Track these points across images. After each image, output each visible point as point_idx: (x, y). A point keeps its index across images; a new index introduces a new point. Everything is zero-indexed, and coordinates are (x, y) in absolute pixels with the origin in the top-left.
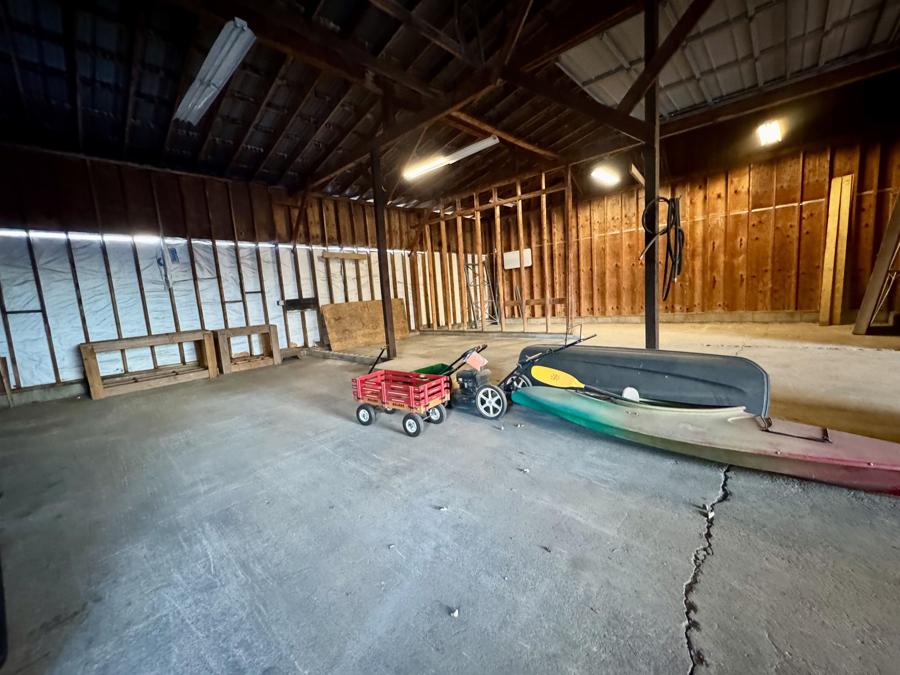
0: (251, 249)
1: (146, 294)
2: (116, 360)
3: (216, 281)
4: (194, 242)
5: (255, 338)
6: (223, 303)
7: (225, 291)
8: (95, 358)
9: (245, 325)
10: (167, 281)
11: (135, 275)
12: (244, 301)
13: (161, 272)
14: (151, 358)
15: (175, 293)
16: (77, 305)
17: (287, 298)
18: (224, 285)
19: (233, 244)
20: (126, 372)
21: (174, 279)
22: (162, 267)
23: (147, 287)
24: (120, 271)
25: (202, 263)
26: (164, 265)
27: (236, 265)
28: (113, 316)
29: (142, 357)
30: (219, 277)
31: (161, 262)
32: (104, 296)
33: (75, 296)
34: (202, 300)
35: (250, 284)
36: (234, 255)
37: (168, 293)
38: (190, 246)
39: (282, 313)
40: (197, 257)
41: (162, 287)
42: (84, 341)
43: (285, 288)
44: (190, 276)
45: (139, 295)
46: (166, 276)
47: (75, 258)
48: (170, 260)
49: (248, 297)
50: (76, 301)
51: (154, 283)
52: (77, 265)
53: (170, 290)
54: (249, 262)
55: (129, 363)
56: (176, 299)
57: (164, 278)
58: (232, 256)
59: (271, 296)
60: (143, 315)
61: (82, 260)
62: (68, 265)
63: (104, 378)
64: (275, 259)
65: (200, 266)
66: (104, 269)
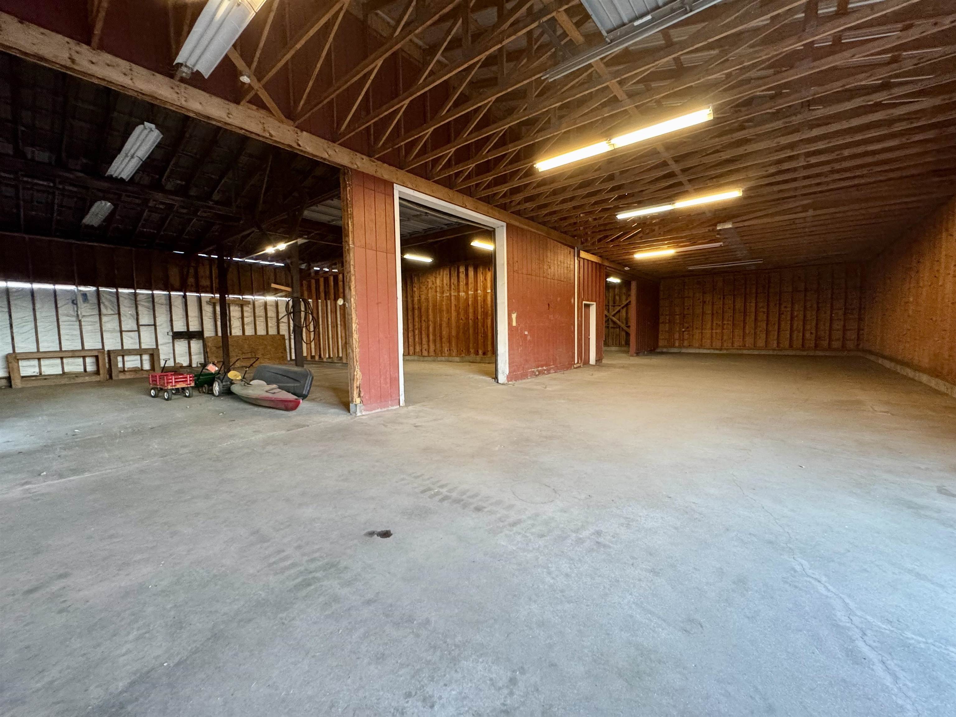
0: (148, 294)
1: (61, 323)
2: (34, 366)
3: (117, 316)
4: (101, 289)
5: (146, 357)
6: (121, 332)
7: (123, 323)
8: (18, 363)
9: (138, 348)
10: (78, 315)
11: (54, 310)
12: (138, 331)
13: (74, 309)
14: (60, 366)
15: (83, 323)
16: (9, 328)
17: (175, 330)
18: (122, 319)
19: (133, 291)
20: (41, 374)
21: (84, 314)
22: (75, 306)
23: (61, 319)
24: (43, 307)
25: (107, 303)
26: (76, 304)
27: (134, 306)
28: (34, 337)
29: (53, 366)
30: (119, 314)
31: (74, 302)
32: (29, 323)
33: (8, 322)
34: (104, 329)
35: (145, 319)
36: (133, 298)
37: (78, 323)
38: (98, 292)
39: (171, 341)
40: (103, 300)
41: (74, 319)
42: (11, 352)
43: (174, 323)
44: (96, 312)
45: (56, 323)
46: (77, 311)
47: (11, 298)
48: (81, 301)
49: (142, 328)
50: (9, 325)
51: (67, 316)
52: (12, 303)
53: (80, 321)
54: (146, 304)
55: (43, 369)
56: (83, 327)
57: (76, 313)
58: (131, 299)
59: (163, 328)
60: (57, 337)
61: (15, 300)
62: (6, 303)
63: (23, 377)
64: (168, 302)
65: (104, 305)
66: (31, 306)
